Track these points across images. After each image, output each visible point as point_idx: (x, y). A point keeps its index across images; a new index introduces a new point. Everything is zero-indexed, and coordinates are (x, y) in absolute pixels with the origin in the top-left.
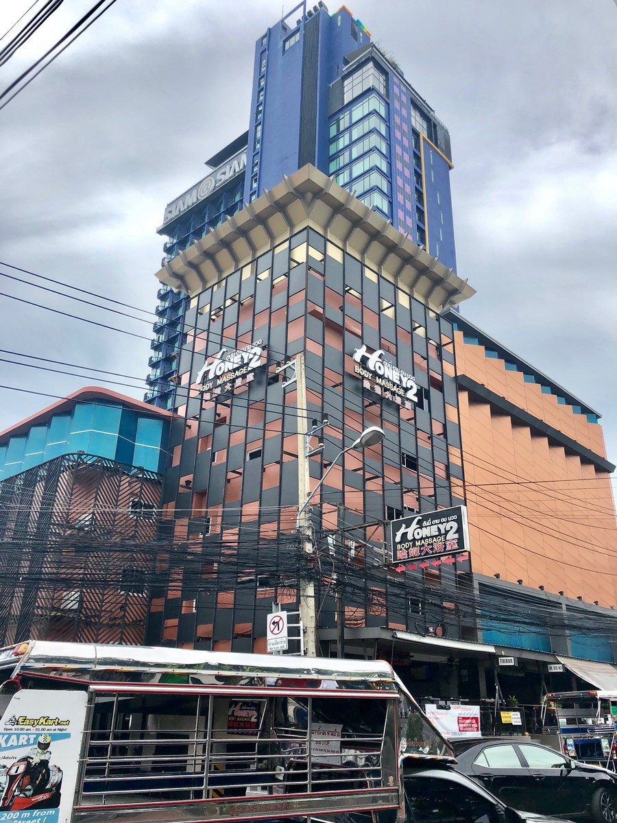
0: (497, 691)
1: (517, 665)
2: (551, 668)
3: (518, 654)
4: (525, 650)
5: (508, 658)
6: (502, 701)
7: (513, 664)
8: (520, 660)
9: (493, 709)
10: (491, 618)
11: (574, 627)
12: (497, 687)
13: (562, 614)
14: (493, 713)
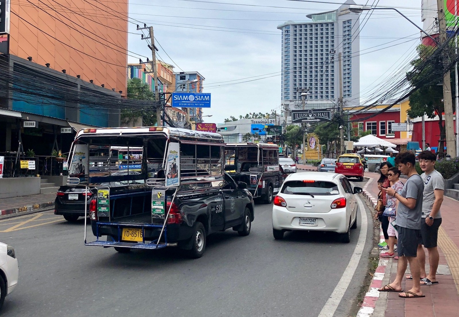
0: (20, 146)
1: (37, 127)
2: (63, 130)
3: (39, 119)
4: (45, 117)
5: (31, 122)
6: (22, 153)
7: (34, 126)
8: (40, 124)
9: (15, 159)
10: (21, 91)
11: (84, 102)
12: (20, 143)
13: (77, 92)
14: (14, 162)
